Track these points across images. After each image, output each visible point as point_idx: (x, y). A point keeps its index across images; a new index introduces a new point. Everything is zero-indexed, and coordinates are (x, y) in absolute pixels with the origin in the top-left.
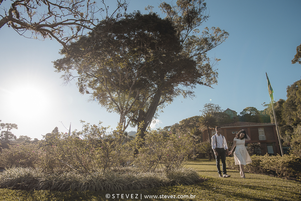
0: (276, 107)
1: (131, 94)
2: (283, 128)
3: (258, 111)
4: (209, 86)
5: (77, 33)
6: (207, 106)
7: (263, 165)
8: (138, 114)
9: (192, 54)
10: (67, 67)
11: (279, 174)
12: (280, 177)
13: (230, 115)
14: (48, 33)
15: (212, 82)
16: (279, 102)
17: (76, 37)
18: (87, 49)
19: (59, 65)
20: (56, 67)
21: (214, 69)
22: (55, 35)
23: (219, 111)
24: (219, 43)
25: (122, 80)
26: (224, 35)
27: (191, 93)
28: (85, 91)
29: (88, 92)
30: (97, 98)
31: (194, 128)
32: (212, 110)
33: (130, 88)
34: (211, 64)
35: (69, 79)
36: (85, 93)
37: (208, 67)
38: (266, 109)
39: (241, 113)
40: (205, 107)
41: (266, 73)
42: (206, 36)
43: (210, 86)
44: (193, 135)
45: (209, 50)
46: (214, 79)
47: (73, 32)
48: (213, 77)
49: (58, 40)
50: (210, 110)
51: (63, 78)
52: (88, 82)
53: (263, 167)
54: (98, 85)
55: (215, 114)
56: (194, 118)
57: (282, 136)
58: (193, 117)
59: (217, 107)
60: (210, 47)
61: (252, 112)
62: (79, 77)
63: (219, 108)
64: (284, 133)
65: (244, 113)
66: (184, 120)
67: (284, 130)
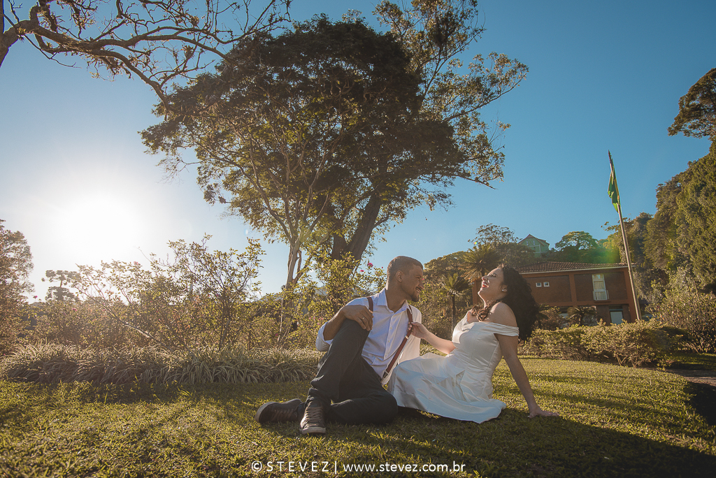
0: (632, 230)
1: (311, 199)
2: (646, 275)
3: (595, 240)
4: (485, 183)
5: (186, 62)
6: (483, 231)
7: (587, 341)
8: (332, 246)
9: (448, 115)
10: (171, 143)
11: (621, 358)
12: (622, 365)
13: (533, 249)
14: (121, 65)
15: (491, 175)
16: (639, 220)
17: (183, 71)
18: (208, 97)
19: (154, 138)
20: (148, 144)
21: (495, 147)
22: (140, 68)
23: (510, 241)
24: (508, 88)
25: (291, 169)
26: (518, 70)
27: (445, 197)
28: (216, 197)
29: (222, 200)
30: (240, 211)
31: (452, 276)
32: (494, 238)
33: (310, 187)
34: (489, 136)
35: (177, 168)
36: (218, 202)
37: (483, 142)
38: (611, 237)
39: (557, 245)
40: (480, 232)
41: (609, 153)
42: (479, 75)
43: (487, 184)
44: (451, 290)
45: (486, 104)
46: (496, 169)
47: (177, 60)
48: (493, 164)
49: (143, 77)
50: (490, 239)
51: (163, 166)
52: (223, 178)
53: (588, 345)
54: (243, 182)
55: (503, 247)
56: (456, 256)
57: (645, 293)
58: (454, 255)
59: (505, 233)
60: (488, 97)
61: (581, 242)
62: (200, 165)
63: (509, 235)
64: (649, 285)
65: (564, 245)
66: (434, 260)
67: (648, 279)
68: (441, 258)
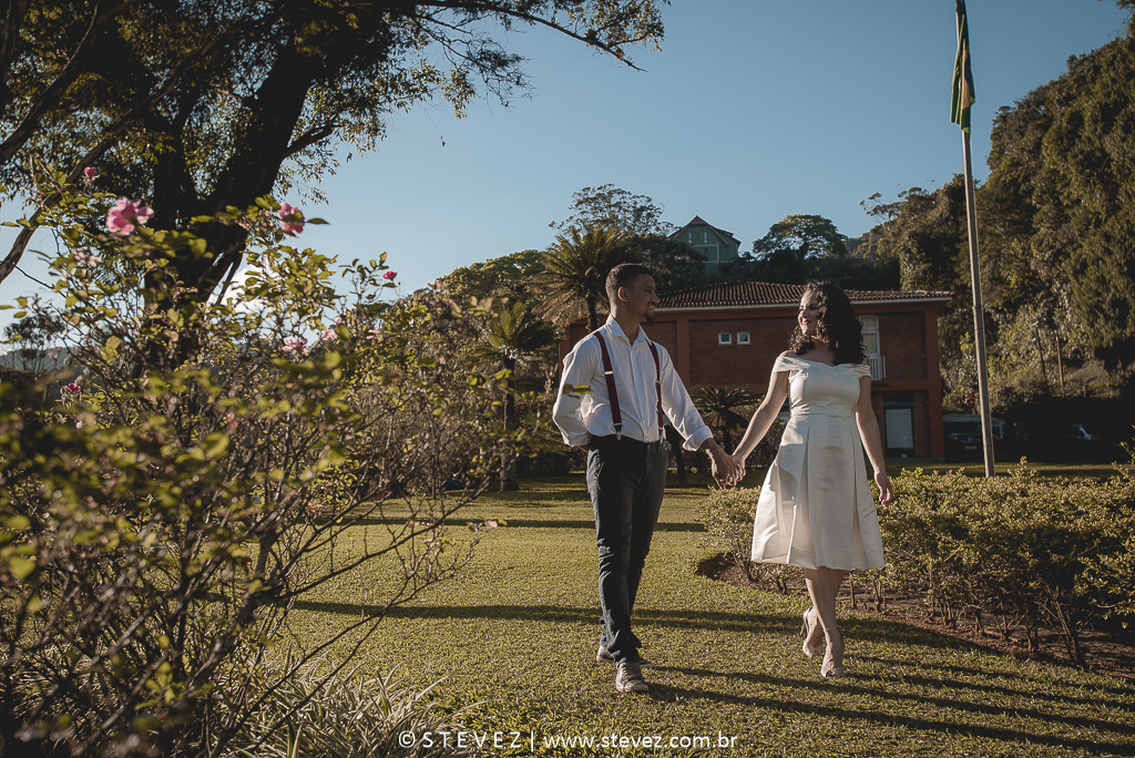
0: (932, 215)
3: (841, 236)
4: (613, 48)
6: (587, 201)
13: (702, 253)
15: (630, 27)
16: (947, 191)
23: (653, 230)
27: (501, 60)
32: (612, 220)
38: (877, 231)
39: (759, 245)
40: (580, 203)
43: (619, 54)
44: (503, 348)
46: (644, 11)
50: (602, 222)
56: (520, 261)
58: (512, 259)
59: (643, 209)
61: (811, 240)
63: (650, 215)
64: (953, 345)
65: (774, 245)
66: (464, 271)
67: (955, 332)
68: (480, 265)
